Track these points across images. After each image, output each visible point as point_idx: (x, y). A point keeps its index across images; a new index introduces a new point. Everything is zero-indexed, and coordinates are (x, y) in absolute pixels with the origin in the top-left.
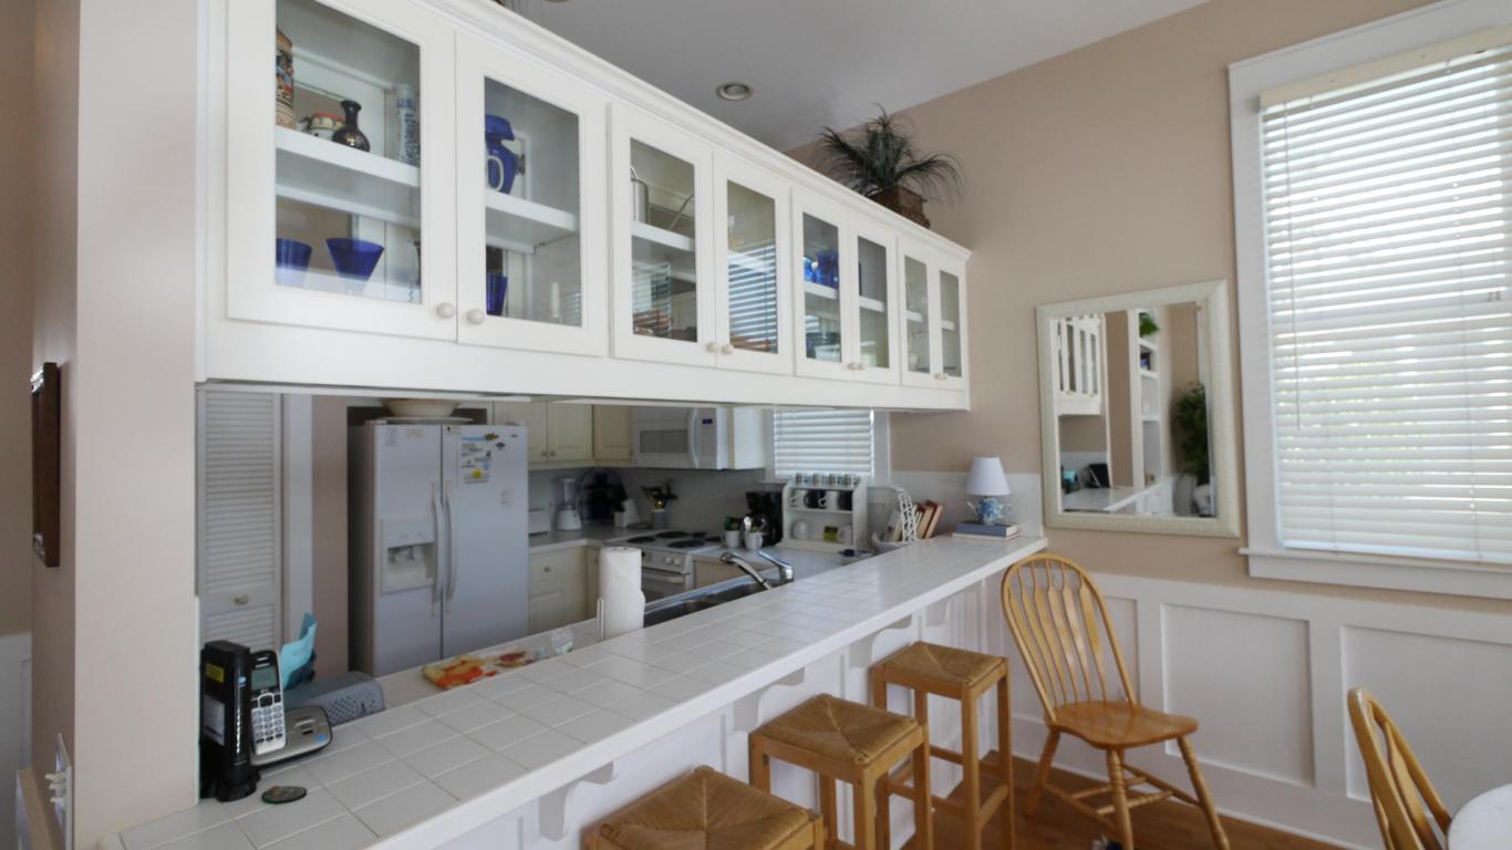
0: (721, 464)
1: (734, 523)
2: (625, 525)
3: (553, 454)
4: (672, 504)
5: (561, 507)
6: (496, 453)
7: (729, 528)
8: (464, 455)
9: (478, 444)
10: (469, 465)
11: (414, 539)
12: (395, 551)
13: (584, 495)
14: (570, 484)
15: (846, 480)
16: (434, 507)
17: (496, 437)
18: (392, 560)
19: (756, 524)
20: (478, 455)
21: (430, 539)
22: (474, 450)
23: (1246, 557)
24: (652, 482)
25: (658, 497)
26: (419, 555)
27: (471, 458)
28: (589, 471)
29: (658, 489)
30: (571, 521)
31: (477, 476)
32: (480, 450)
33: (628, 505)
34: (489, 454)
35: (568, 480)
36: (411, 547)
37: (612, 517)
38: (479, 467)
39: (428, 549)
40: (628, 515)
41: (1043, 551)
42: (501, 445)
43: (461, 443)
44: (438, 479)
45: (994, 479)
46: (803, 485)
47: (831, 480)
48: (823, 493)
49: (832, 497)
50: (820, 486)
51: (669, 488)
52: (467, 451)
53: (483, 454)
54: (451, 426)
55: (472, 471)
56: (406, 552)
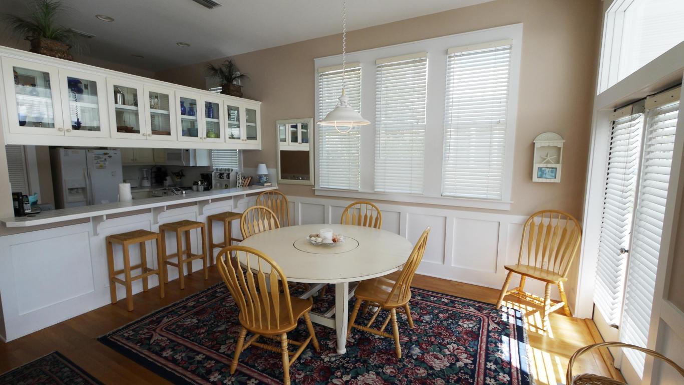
0: (192, 164)
1: (196, 183)
2: (167, 185)
3: (136, 160)
4: (183, 178)
5: (143, 178)
6: (108, 159)
7: (194, 184)
8: (95, 159)
9: (101, 156)
10: (97, 163)
11: (77, 186)
12: (71, 189)
13: (153, 175)
14: (146, 171)
15: (229, 170)
16: (85, 176)
17: (108, 154)
18: (70, 193)
19: (202, 183)
20: (101, 160)
21: (84, 186)
22: (99, 158)
23: (314, 190)
24: (176, 171)
25: (177, 176)
26: (80, 191)
27: (99, 161)
28: (153, 167)
29: (179, 173)
30: (147, 183)
31: (101, 167)
32: (102, 158)
33: (168, 178)
34: (105, 159)
35: (145, 169)
36: (77, 188)
37: (163, 183)
38: (102, 164)
39: (84, 189)
40: (168, 181)
41: (276, 190)
42: (110, 157)
43: (94, 155)
44: (85, 167)
45: (263, 170)
46: (218, 171)
47: (225, 170)
48: (223, 174)
49: (225, 175)
50: (223, 172)
51: (182, 173)
52: (96, 158)
53: (103, 159)
54: (90, 150)
55: (99, 165)
56: (76, 190)
